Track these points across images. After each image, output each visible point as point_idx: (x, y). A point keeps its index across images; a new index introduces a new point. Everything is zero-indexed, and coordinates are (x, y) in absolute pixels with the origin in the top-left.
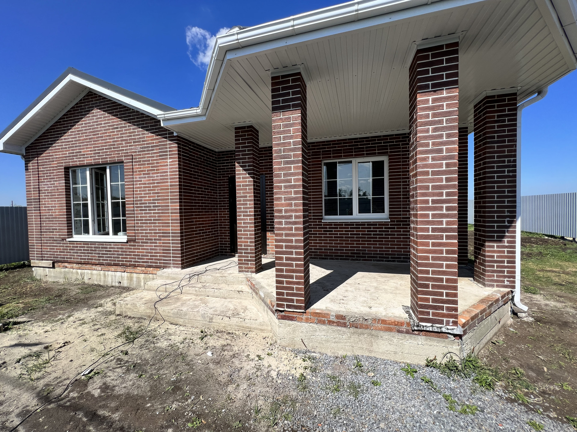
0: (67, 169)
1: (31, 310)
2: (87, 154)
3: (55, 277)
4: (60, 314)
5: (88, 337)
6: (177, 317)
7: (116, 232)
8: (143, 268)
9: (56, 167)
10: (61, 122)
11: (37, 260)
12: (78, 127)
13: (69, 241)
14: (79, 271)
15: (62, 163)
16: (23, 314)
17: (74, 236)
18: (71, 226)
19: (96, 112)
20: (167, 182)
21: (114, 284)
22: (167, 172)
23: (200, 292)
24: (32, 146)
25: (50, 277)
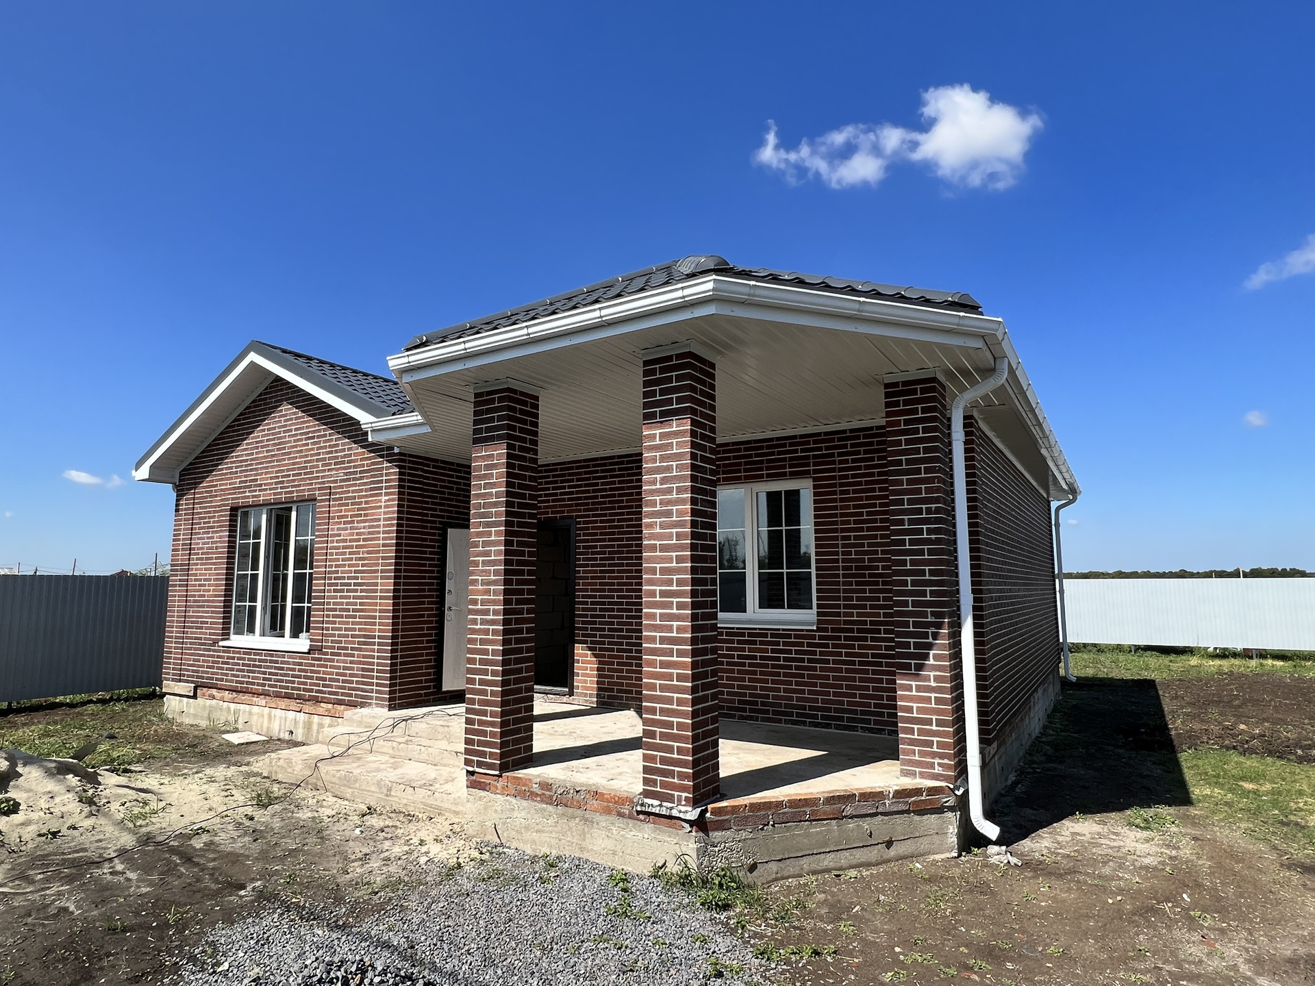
0: (234, 510)
1: (149, 758)
2: (265, 484)
3: (195, 716)
4: (186, 768)
5: (211, 796)
6: (345, 785)
7: (295, 634)
8: (330, 706)
9: (219, 506)
10: (234, 426)
11: (173, 680)
12: (258, 435)
13: (223, 647)
14: (232, 706)
15: (228, 500)
16: (138, 763)
17: (233, 637)
18: (230, 618)
19: (286, 409)
20: (378, 539)
21: (282, 736)
22: (379, 520)
23: (399, 750)
24: (190, 469)
25: (189, 715)
